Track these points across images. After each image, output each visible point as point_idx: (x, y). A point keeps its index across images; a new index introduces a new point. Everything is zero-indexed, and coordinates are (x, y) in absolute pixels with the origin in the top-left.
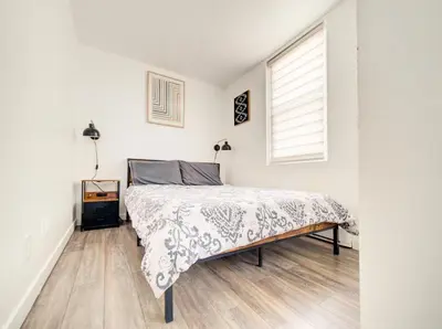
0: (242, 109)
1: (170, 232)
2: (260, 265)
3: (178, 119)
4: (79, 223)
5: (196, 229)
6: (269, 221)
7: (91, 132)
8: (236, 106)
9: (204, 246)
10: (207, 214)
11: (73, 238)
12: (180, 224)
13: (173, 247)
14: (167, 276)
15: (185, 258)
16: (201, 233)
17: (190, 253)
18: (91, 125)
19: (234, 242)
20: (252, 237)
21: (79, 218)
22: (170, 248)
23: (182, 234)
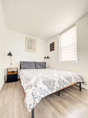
0: (52, 47)
1: (33, 90)
2: (59, 95)
3: (34, 50)
4: (6, 80)
5: (41, 88)
6: (62, 83)
7: (10, 54)
8: (51, 46)
9: (43, 94)
10: (44, 83)
11: (4, 85)
12: (36, 87)
13: (35, 95)
14: (32, 105)
15: (38, 99)
16: (43, 90)
17: (40, 97)
18: (10, 52)
19: (52, 91)
20: (57, 89)
21: (6, 79)
22: (33, 96)
23: (37, 90)
